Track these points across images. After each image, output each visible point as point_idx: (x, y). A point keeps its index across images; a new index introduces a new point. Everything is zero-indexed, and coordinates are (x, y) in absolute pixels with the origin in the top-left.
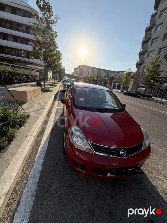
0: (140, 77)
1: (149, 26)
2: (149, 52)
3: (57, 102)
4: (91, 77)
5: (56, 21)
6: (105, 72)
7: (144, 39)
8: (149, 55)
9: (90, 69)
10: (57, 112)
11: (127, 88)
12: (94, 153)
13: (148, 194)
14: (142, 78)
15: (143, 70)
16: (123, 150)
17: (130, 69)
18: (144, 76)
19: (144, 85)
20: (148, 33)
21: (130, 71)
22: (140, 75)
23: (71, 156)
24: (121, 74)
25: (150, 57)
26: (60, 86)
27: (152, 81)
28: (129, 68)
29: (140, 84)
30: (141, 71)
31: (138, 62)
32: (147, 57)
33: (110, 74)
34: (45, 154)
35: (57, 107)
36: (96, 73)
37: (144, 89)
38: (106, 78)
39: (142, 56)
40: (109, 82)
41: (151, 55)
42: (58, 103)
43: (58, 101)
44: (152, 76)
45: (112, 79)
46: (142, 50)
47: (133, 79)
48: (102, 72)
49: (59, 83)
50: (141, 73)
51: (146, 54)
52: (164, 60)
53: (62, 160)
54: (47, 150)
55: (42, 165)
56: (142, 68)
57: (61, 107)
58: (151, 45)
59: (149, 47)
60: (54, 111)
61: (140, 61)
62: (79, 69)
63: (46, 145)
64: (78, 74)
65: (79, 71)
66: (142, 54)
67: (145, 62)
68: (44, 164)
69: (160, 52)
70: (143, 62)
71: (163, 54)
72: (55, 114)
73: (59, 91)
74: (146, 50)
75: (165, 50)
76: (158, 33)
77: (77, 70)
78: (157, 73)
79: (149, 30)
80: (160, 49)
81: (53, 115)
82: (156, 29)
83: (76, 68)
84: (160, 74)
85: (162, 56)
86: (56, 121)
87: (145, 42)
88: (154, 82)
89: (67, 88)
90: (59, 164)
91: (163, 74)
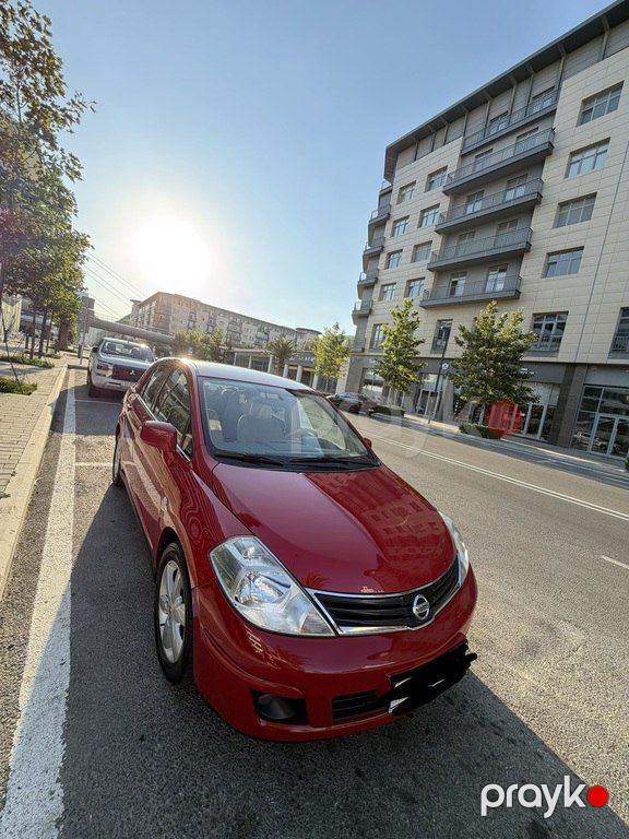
0: (367, 353)
1: (375, 215)
2: (383, 286)
3: (68, 438)
4: (206, 341)
5: (75, 116)
6: (256, 328)
7: (368, 248)
8: (383, 293)
9: (200, 314)
10: (81, 488)
11: (332, 385)
12: (333, 634)
13: (496, 734)
14: (376, 358)
15: (374, 334)
16: (418, 597)
17: (337, 327)
18: (378, 349)
19: (378, 378)
20: (376, 235)
21: (340, 332)
22: (367, 346)
23: (237, 671)
24: (309, 338)
25: (387, 299)
26: (70, 367)
27: (401, 368)
28: (334, 323)
29: (370, 374)
30: (368, 336)
31: (358, 308)
32: (380, 299)
33: (274, 336)
34: (63, 708)
35: (78, 460)
36: (224, 328)
37: (379, 390)
38: (260, 346)
39: (365, 292)
40: (274, 363)
41: (389, 293)
42: (78, 443)
43: (74, 437)
44: (399, 354)
45: (283, 353)
46: (364, 277)
47: (348, 359)
48: (244, 325)
49: (62, 353)
50: (369, 341)
51: (377, 289)
52: (422, 314)
53: (164, 715)
54: (72, 683)
55: (58, 776)
56: (369, 329)
57: (98, 461)
58: (387, 267)
59: (383, 272)
60: (64, 479)
61: (362, 307)
62: (154, 304)
63: (58, 662)
64: (148, 323)
65: (153, 312)
66: (365, 287)
67: (375, 312)
68: (74, 766)
69: (409, 289)
70: (371, 310)
71: (417, 297)
72: (72, 496)
73: (69, 388)
74: (377, 279)
75: (421, 286)
76: (401, 239)
77: (147, 307)
78: (410, 345)
79: (377, 226)
80: (409, 281)
81: (65, 503)
82: (394, 228)
83: (142, 300)
84: (417, 348)
85: (417, 302)
86: (87, 530)
87: (371, 257)
88: (406, 370)
89: (113, 377)
90: (156, 739)
91: (424, 350)
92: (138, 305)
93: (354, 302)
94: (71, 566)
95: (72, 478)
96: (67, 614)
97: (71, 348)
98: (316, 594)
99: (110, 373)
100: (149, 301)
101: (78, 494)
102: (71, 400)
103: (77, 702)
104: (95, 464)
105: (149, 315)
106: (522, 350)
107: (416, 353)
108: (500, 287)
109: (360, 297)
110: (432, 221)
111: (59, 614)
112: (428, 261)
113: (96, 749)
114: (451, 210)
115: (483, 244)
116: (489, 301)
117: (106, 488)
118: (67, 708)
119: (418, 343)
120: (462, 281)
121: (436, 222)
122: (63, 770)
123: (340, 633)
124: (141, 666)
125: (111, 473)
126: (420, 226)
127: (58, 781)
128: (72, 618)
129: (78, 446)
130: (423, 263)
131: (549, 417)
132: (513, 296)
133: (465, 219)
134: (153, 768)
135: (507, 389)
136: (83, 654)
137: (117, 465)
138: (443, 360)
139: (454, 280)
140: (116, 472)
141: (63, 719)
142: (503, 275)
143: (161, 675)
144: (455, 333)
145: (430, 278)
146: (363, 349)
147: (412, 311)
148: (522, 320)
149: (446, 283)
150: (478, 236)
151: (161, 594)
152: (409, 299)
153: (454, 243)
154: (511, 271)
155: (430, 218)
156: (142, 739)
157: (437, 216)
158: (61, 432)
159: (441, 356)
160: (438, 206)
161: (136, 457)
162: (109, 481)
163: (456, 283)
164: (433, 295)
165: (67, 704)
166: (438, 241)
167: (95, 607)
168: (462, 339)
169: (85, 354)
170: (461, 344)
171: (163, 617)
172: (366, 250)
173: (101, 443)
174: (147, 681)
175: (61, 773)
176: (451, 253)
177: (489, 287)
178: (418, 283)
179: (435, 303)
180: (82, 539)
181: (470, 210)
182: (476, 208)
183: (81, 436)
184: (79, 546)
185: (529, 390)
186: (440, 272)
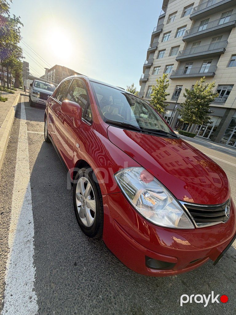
0: (144, 99)
1: (155, 30)
2: (155, 67)
7: (150, 47)
8: (154, 71)
10: (31, 142)
15: (148, 90)
17: (133, 86)
18: (149, 97)
20: (155, 41)
21: (134, 88)
22: (145, 96)
25: (156, 74)
27: (158, 106)
28: (132, 84)
30: (145, 91)
31: (143, 78)
32: (153, 74)
34: (32, 247)
35: (28, 130)
39: (146, 70)
41: (157, 71)
42: (27, 123)
43: (26, 121)
44: (158, 99)
46: (147, 62)
49: (17, 89)
50: (145, 93)
51: (152, 69)
52: (170, 81)
53: (85, 251)
54: (36, 233)
55: (33, 287)
56: (146, 88)
57: (37, 131)
58: (158, 58)
59: (155, 60)
60: (23, 137)
61: (144, 77)
62: (54, 70)
63: (27, 222)
64: (53, 79)
65: (54, 74)
66: (147, 68)
67: (150, 80)
68: (41, 281)
69: (166, 69)
70: (148, 79)
71: (169, 73)
72: (27, 144)
73: (22, 102)
74: (152, 64)
75: (171, 68)
76: (166, 43)
77: (52, 72)
78: (163, 95)
79: (156, 36)
80: (167, 66)
81: (24, 148)
82: (163, 38)
83: (49, 68)
84: (166, 97)
85: (168, 76)
86: (35, 159)
87: (151, 52)
88: (160, 107)
89: (40, 98)
90: (82, 264)
91: (169, 99)
92: (48, 71)
93: (141, 75)
94: (29, 175)
95: (26, 137)
96: (30, 198)
97: (21, 88)
98: (185, 204)
99: (39, 96)
100: (52, 69)
101: (30, 144)
102: (23, 107)
103: (39, 244)
104: (36, 132)
105: (53, 76)
106: (211, 101)
107: (165, 100)
108: (206, 71)
109: (144, 72)
110: (182, 34)
111: (26, 197)
112: (177, 56)
113: (52, 270)
114: (192, 29)
115: (204, 48)
116: (202, 77)
117: (42, 142)
118: (34, 247)
119: (166, 95)
120: (190, 67)
121: (184, 35)
122: (36, 284)
123: (197, 227)
124: (69, 225)
125: (44, 137)
126: (176, 37)
127: (33, 290)
128: (32, 200)
129: (28, 125)
130: (175, 56)
131: (214, 130)
132: (211, 76)
133: (198, 34)
134: (84, 281)
135: (201, 118)
136: (40, 218)
137: (46, 133)
138: (177, 103)
139: (186, 66)
140: (46, 135)
141: (33, 253)
142: (209, 65)
143: (80, 230)
144: (183, 92)
145: (176, 64)
146: (143, 97)
147: (166, 80)
148: (214, 86)
149: (183, 68)
150: (201, 44)
151: (76, 192)
152: (166, 74)
153: (190, 47)
154: (213, 63)
155: (181, 33)
156: (75, 264)
157: (185, 31)
158: (20, 118)
159: (175, 102)
160: (185, 26)
161: (55, 131)
162: (43, 140)
163: (187, 68)
164: (176, 73)
165: (34, 245)
166: (183, 45)
167: (43, 195)
168: (186, 94)
169: (27, 91)
170: (185, 96)
171: (79, 203)
172: (149, 49)
173: (38, 125)
174: (73, 233)
175: (35, 285)
176: (188, 52)
177: (202, 71)
178: (170, 67)
179: (177, 77)
180: (34, 163)
181: (200, 30)
182: (204, 28)
183: (29, 121)
184: (32, 167)
185: (210, 119)
186: (181, 61)
